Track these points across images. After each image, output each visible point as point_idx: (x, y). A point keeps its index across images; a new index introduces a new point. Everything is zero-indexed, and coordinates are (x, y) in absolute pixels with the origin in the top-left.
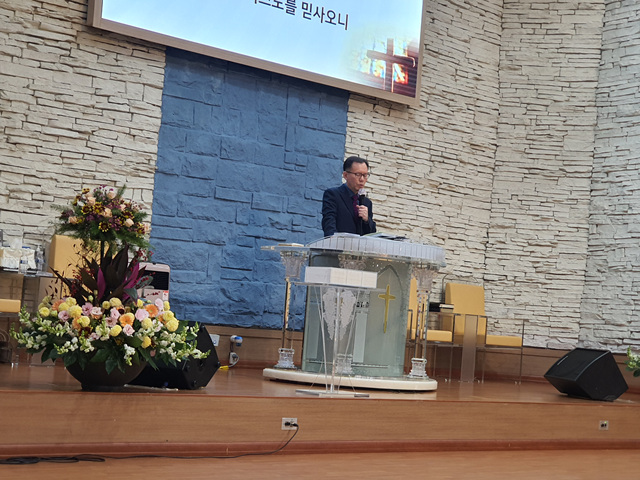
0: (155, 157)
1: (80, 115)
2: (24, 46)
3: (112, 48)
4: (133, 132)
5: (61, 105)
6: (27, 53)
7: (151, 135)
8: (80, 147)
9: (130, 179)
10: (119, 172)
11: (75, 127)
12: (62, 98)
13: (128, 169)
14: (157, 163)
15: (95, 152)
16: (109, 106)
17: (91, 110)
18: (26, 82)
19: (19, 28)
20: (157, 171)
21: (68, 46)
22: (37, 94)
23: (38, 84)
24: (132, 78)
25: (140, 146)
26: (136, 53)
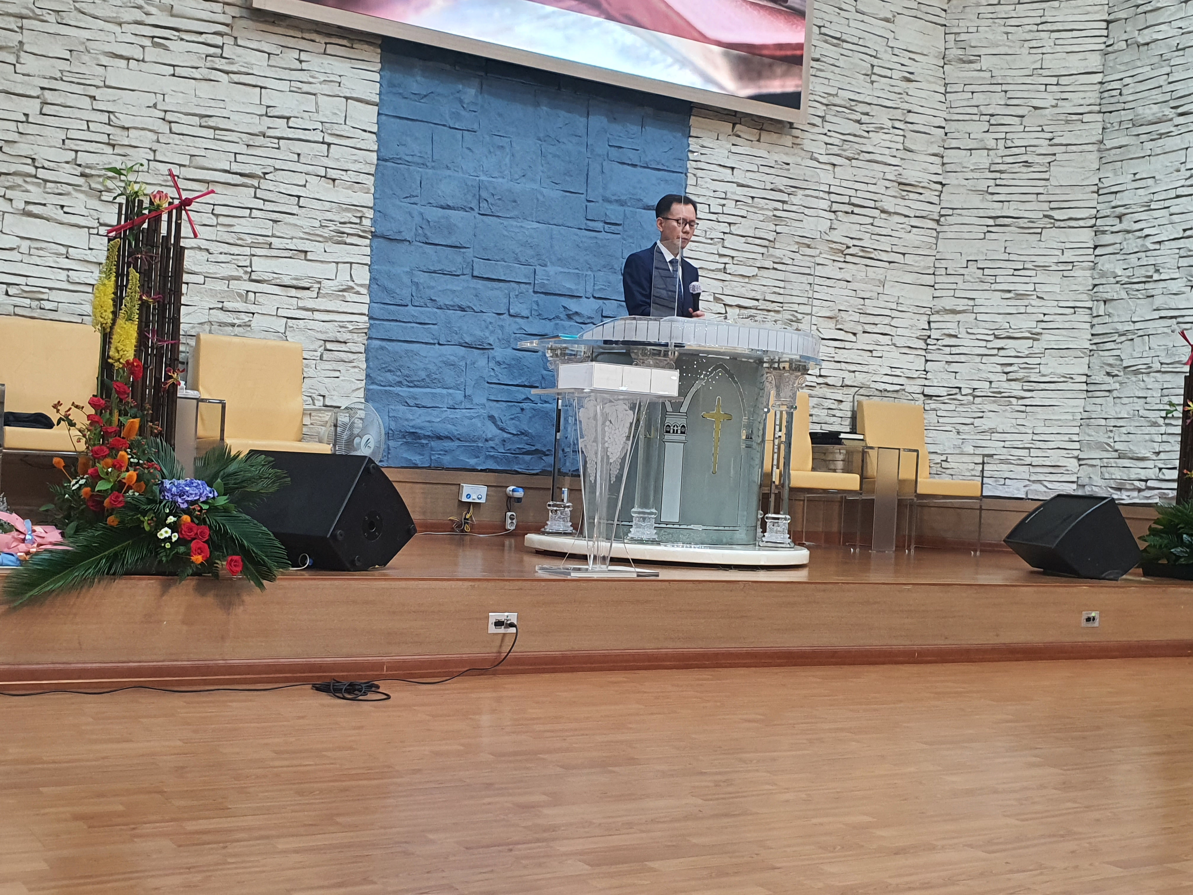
0: (370, 214)
1: (243, 149)
2: (147, 42)
3: (291, 42)
4: (332, 174)
5: (210, 133)
6: (152, 54)
7: (362, 178)
8: (245, 196)
9: (331, 247)
10: (311, 236)
11: (235, 168)
12: (211, 122)
13: (326, 232)
14: (374, 221)
15: (269, 206)
16: (290, 133)
17: (260, 140)
18: (151, 99)
19: (138, 15)
20: (374, 235)
21: (218, 40)
22: (169, 117)
23: (171, 103)
24: (326, 89)
25: (343, 195)
26: (330, 49)
